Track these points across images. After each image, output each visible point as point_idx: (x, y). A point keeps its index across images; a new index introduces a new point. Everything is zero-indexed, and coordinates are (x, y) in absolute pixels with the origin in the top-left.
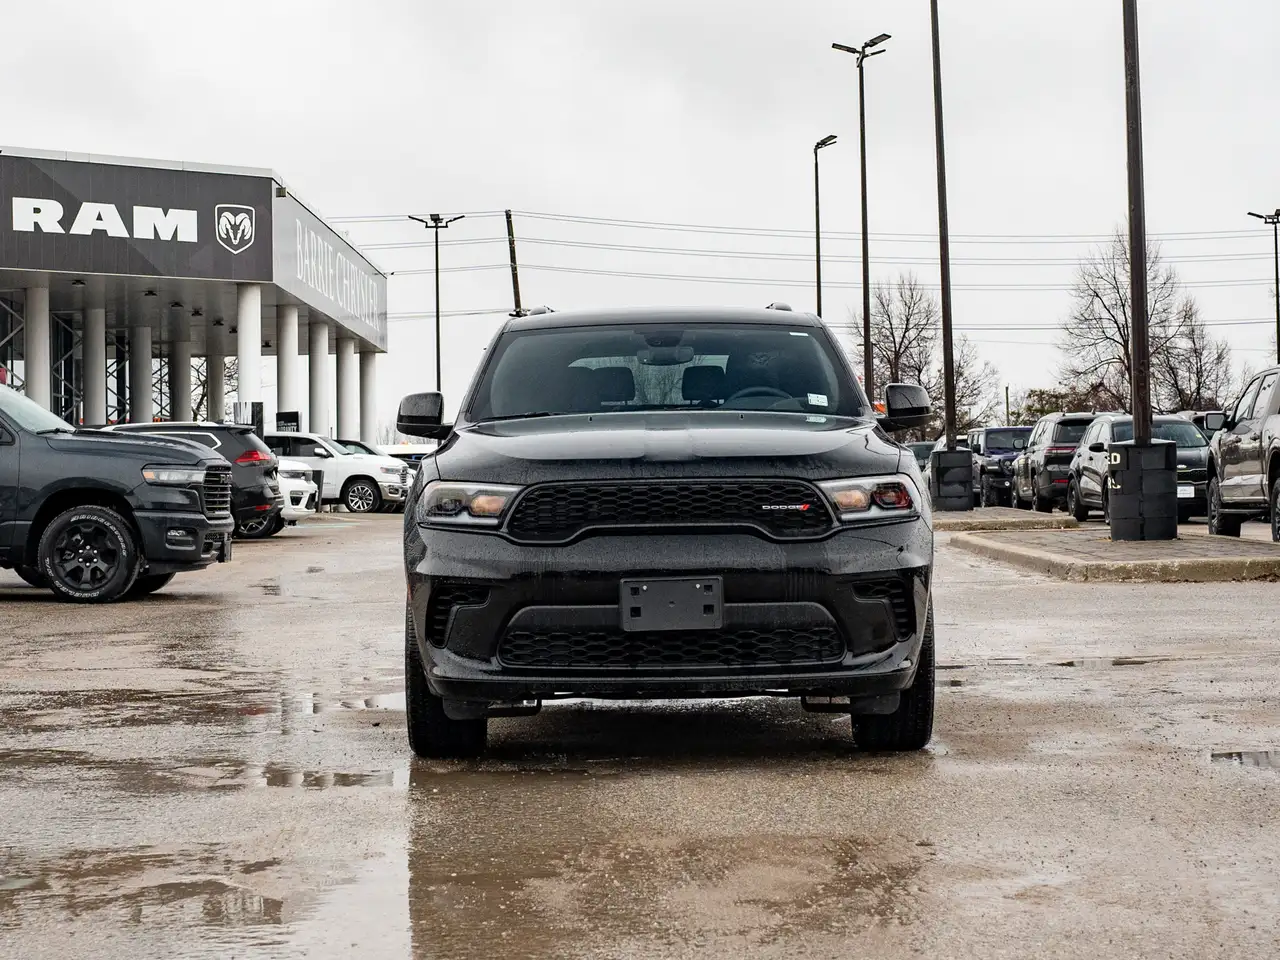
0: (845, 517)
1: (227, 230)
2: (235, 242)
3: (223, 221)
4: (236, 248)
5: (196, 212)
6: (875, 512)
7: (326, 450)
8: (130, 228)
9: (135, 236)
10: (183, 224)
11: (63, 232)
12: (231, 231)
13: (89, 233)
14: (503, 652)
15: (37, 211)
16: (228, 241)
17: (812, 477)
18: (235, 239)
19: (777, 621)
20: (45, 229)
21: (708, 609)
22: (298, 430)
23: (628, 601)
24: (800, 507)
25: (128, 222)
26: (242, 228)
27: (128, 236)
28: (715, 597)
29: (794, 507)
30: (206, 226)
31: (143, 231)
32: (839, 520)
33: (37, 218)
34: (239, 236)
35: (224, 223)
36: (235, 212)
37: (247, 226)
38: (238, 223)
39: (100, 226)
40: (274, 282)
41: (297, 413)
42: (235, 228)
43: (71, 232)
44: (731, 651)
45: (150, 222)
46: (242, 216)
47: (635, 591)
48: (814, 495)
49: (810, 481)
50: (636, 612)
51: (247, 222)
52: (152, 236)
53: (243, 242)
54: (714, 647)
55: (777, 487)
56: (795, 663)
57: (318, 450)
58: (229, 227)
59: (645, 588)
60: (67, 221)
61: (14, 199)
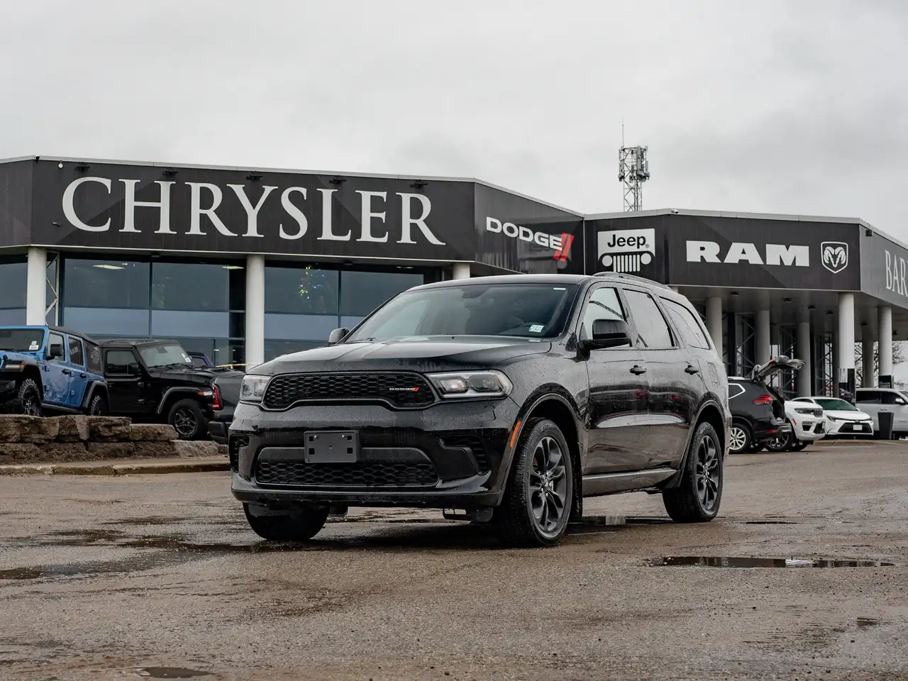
0: (446, 396)
1: (829, 258)
2: (835, 266)
3: (827, 252)
4: (835, 269)
5: (807, 248)
6: (470, 393)
7: (903, 400)
8: (764, 259)
9: (767, 263)
10: (800, 255)
11: (719, 261)
12: (831, 259)
13: (737, 262)
14: (258, 476)
15: (702, 249)
16: (830, 265)
17: (423, 371)
18: (835, 263)
19: (393, 459)
20: (708, 260)
21: (350, 451)
22: (891, 387)
23: (309, 445)
24: (413, 389)
25: (763, 254)
26: (839, 256)
27: (761, 263)
28: (353, 444)
29: (409, 389)
30: (815, 256)
31: (772, 260)
32: (441, 397)
33: (702, 253)
34: (837, 262)
35: (827, 255)
36: (835, 247)
37: (843, 255)
38: (836, 254)
39: (744, 257)
40: (862, 290)
41: (890, 376)
42: (835, 257)
43: (725, 261)
44: (370, 477)
45: (777, 254)
46: (839, 248)
47: (311, 439)
48: (423, 382)
49: (421, 373)
50: (312, 451)
51: (843, 253)
52: (779, 264)
53: (840, 266)
54: (361, 474)
55: (400, 377)
56: (407, 486)
57: (898, 400)
58: (830, 256)
59: (315, 437)
60: (722, 255)
61: (687, 242)
